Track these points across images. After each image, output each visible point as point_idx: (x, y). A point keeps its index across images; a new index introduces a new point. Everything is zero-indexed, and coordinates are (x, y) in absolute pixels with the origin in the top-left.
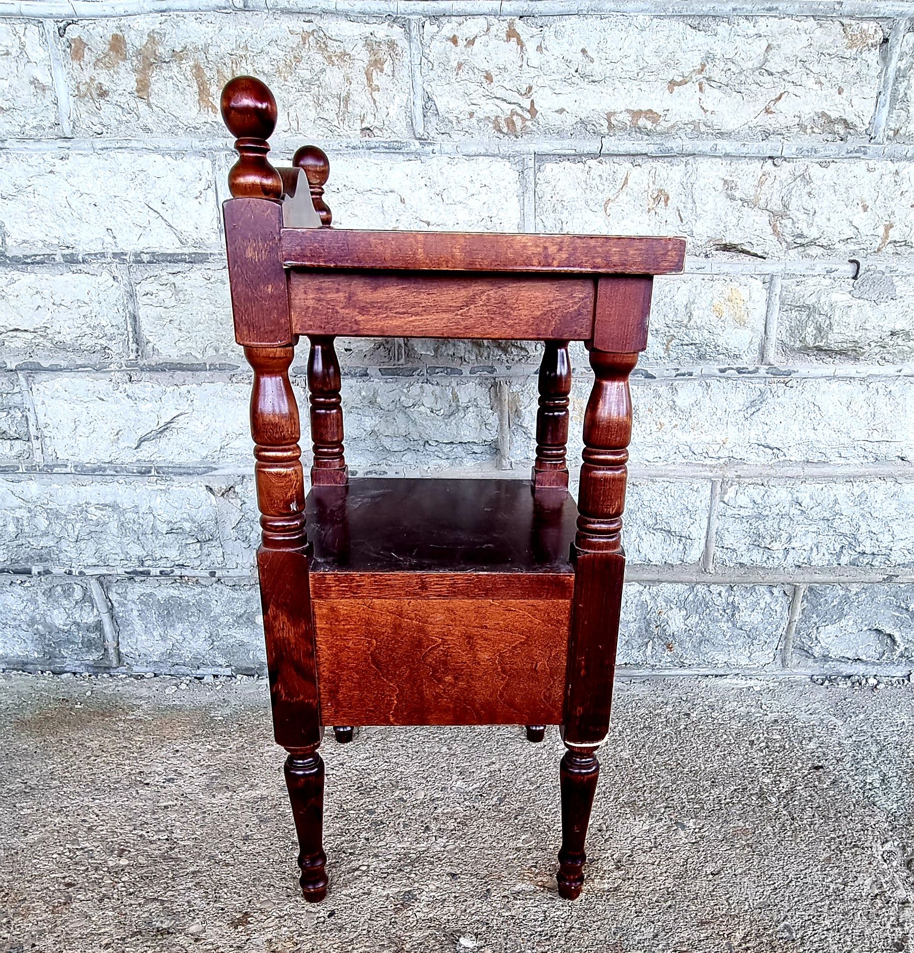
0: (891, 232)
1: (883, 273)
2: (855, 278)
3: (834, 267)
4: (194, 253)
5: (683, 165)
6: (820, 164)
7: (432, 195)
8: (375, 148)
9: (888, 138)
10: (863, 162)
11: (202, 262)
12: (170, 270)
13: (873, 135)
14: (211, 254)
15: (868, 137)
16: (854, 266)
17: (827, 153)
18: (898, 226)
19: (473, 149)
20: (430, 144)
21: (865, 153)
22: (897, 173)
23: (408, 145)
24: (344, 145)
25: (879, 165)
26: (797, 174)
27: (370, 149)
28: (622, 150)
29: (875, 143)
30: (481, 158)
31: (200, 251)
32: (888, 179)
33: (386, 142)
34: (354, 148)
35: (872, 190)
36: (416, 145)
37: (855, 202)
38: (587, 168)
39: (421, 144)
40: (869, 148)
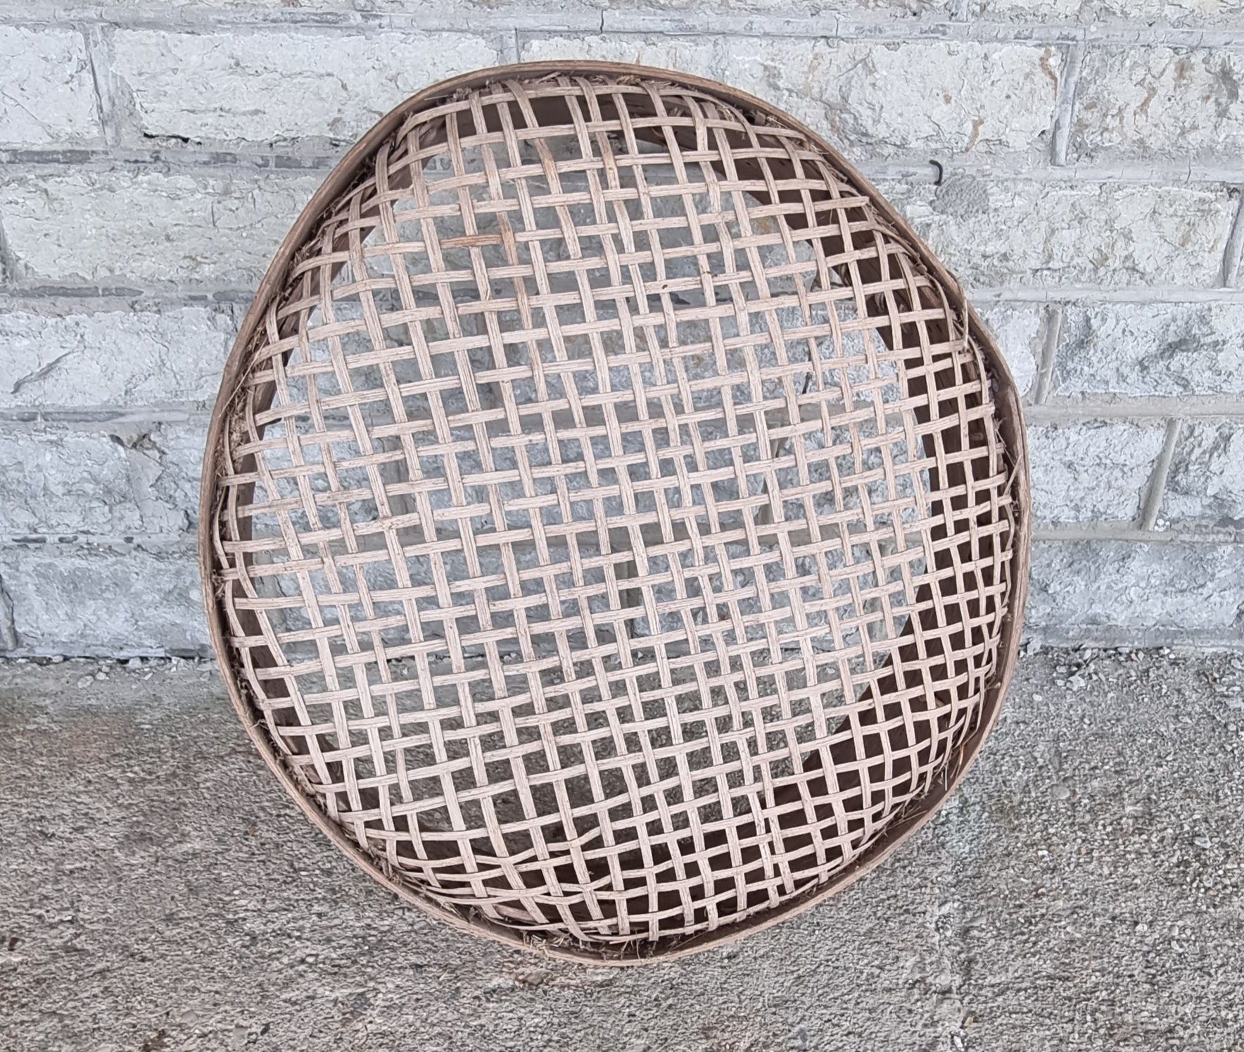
0: (981, 128)
1: (974, 178)
2: (938, 183)
3: (912, 170)
4: (70, 151)
5: (710, 45)
6: (887, 45)
7: (384, 81)
8: (302, 21)
9: (973, 13)
10: (942, 44)
11: (81, 162)
12: (38, 172)
13: (954, 10)
14: (93, 152)
15: (948, 13)
16: (936, 168)
17: (896, 33)
18: (989, 122)
19: (433, 23)
20: (376, 16)
21: (944, 33)
22: (986, 57)
23: (346, 17)
24: (260, 17)
25: (963, 47)
26: (858, 58)
27: (296, 22)
28: (629, 27)
29: (957, 21)
30: (445, 34)
31: (77, 148)
32: (976, 64)
33: (316, 15)
34: (274, 21)
35: (956, 76)
36: (357, 19)
37: (935, 91)
38: (586, 47)
39: (363, 17)
40: (949, 27)
